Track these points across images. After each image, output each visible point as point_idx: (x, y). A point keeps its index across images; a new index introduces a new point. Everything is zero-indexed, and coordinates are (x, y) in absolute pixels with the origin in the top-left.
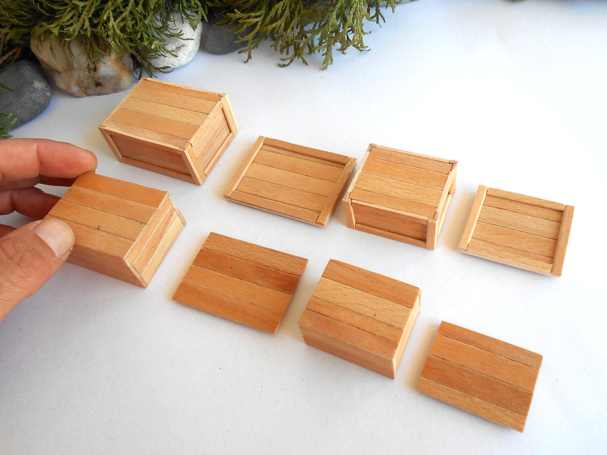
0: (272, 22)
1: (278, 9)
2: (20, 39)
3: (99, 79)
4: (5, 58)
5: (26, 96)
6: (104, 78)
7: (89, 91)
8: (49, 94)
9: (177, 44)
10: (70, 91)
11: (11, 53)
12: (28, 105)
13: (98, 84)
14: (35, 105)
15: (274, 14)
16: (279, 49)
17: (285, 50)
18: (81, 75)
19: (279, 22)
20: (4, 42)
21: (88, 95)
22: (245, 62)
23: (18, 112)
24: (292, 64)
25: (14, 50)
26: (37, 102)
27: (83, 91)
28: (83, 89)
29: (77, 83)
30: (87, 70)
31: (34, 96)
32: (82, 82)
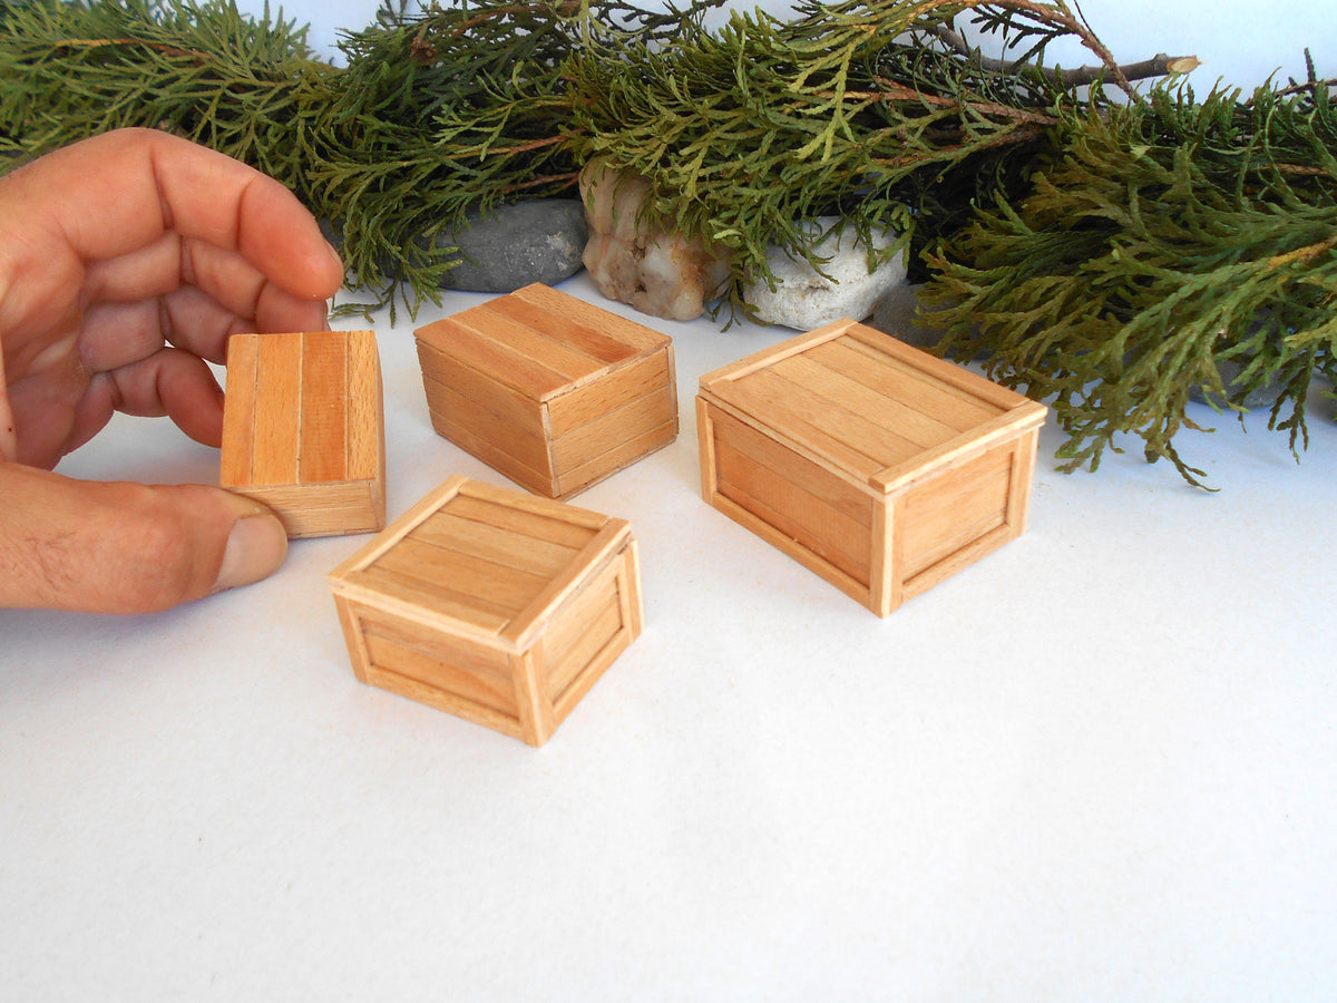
0: (1010, 308)
3: (644, 275)
4: (550, 179)
5: (517, 245)
6: (653, 277)
7: (623, 294)
8: (563, 266)
10: (596, 278)
13: (640, 286)
14: (524, 268)
15: (1020, 296)
18: (620, 254)
20: (555, 151)
21: (619, 299)
23: (492, 264)
26: (529, 264)
27: (615, 288)
28: (615, 283)
29: (609, 265)
30: (631, 247)
31: (530, 252)
32: (618, 268)
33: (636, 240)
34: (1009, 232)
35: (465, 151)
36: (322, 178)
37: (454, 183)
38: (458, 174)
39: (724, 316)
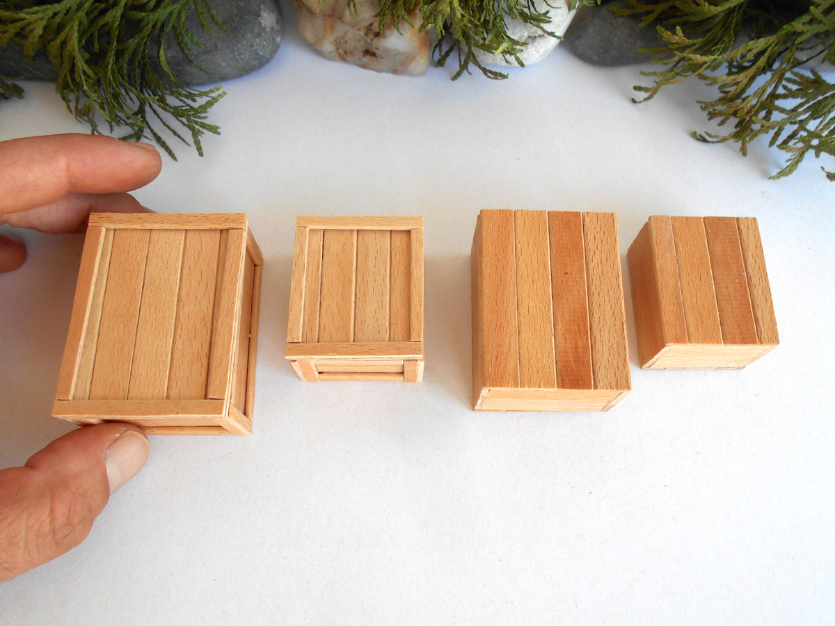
1: (752, 49)
3: (376, 48)
5: (245, 42)
6: (388, 50)
7: (350, 58)
8: (278, 38)
10: (318, 47)
12: (242, 57)
13: (368, 52)
14: (255, 59)
17: (719, 119)
18: (350, 35)
21: (344, 60)
22: (633, 101)
23: (224, 64)
26: (258, 54)
27: (340, 54)
28: (340, 51)
29: (336, 40)
30: (364, 30)
31: (257, 44)
32: (346, 42)
33: (371, 25)
39: (453, 62)
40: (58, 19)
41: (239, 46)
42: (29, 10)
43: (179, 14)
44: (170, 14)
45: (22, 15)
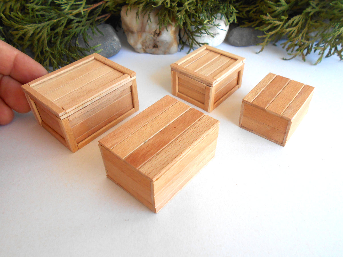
0: (288, 27)
1: (295, 20)
2: (114, 8)
3: (158, 42)
4: (99, 18)
5: (108, 42)
6: (162, 42)
7: (148, 50)
8: (120, 46)
9: (215, 31)
10: (135, 47)
11: (103, 16)
12: (107, 48)
13: (155, 46)
15: (291, 22)
16: (286, 47)
18: (148, 37)
19: (294, 28)
20: (104, 7)
21: (146, 52)
22: (257, 53)
24: (294, 58)
25: (107, 15)
26: (113, 48)
27: (143, 49)
28: (144, 47)
29: (142, 42)
30: (153, 34)
31: (113, 43)
32: (146, 42)
33: (156, 31)
34: (281, 5)
35: (75, 12)
36: (21, 33)
37: (77, 24)
38: (75, 21)
39: (186, 49)
40: (39, 30)
41: (106, 43)
42: (29, 25)
43: (85, 30)
44: (81, 30)
45: (26, 27)
